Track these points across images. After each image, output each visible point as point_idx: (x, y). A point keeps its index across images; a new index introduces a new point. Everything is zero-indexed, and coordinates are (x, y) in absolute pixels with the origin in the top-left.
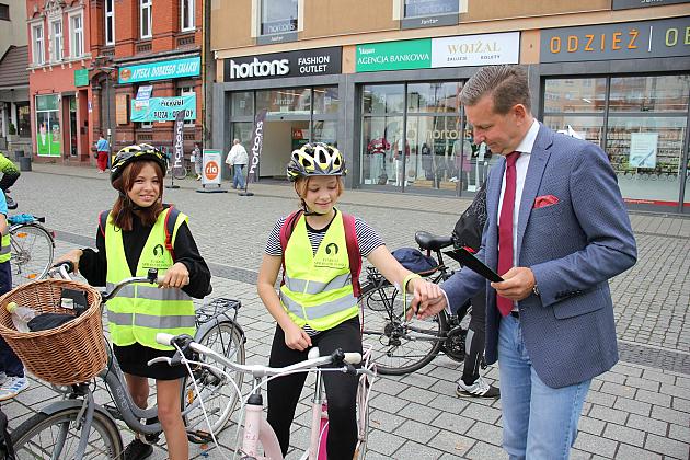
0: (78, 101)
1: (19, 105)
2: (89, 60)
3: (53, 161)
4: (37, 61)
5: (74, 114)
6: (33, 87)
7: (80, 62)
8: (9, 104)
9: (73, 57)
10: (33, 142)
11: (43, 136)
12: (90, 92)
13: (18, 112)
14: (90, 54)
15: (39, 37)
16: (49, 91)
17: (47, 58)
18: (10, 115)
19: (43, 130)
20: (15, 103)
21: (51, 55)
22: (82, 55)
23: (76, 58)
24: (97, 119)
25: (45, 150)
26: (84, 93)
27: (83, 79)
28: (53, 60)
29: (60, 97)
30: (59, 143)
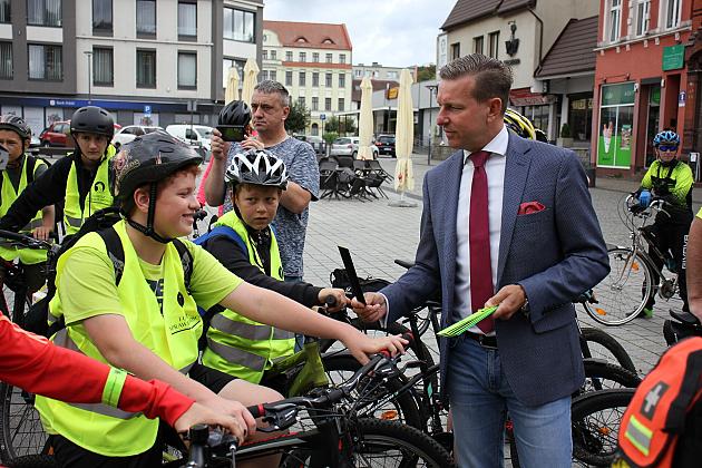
0: (663, 92)
1: (573, 98)
2: (687, 31)
3: (618, 174)
4: (608, 39)
5: (655, 110)
6: (600, 74)
7: (673, 35)
8: (560, 97)
9: (662, 28)
10: (593, 148)
11: (607, 141)
12: (684, 78)
13: (570, 107)
14: (689, 22)
15: (615, 4)
16: (621, 79)
17: (624, 32)
18: (559, 112)
19: (607, 132)
20: (568, 96)
21: (630, 29)
22: (677, 25)
23: (667, 30)
24: (691, 117)
25: (607, 159)
26: (674, 79)
27: (675, 60)
28: (633, 35)
29: (637, 85)
30: (628, 149)
